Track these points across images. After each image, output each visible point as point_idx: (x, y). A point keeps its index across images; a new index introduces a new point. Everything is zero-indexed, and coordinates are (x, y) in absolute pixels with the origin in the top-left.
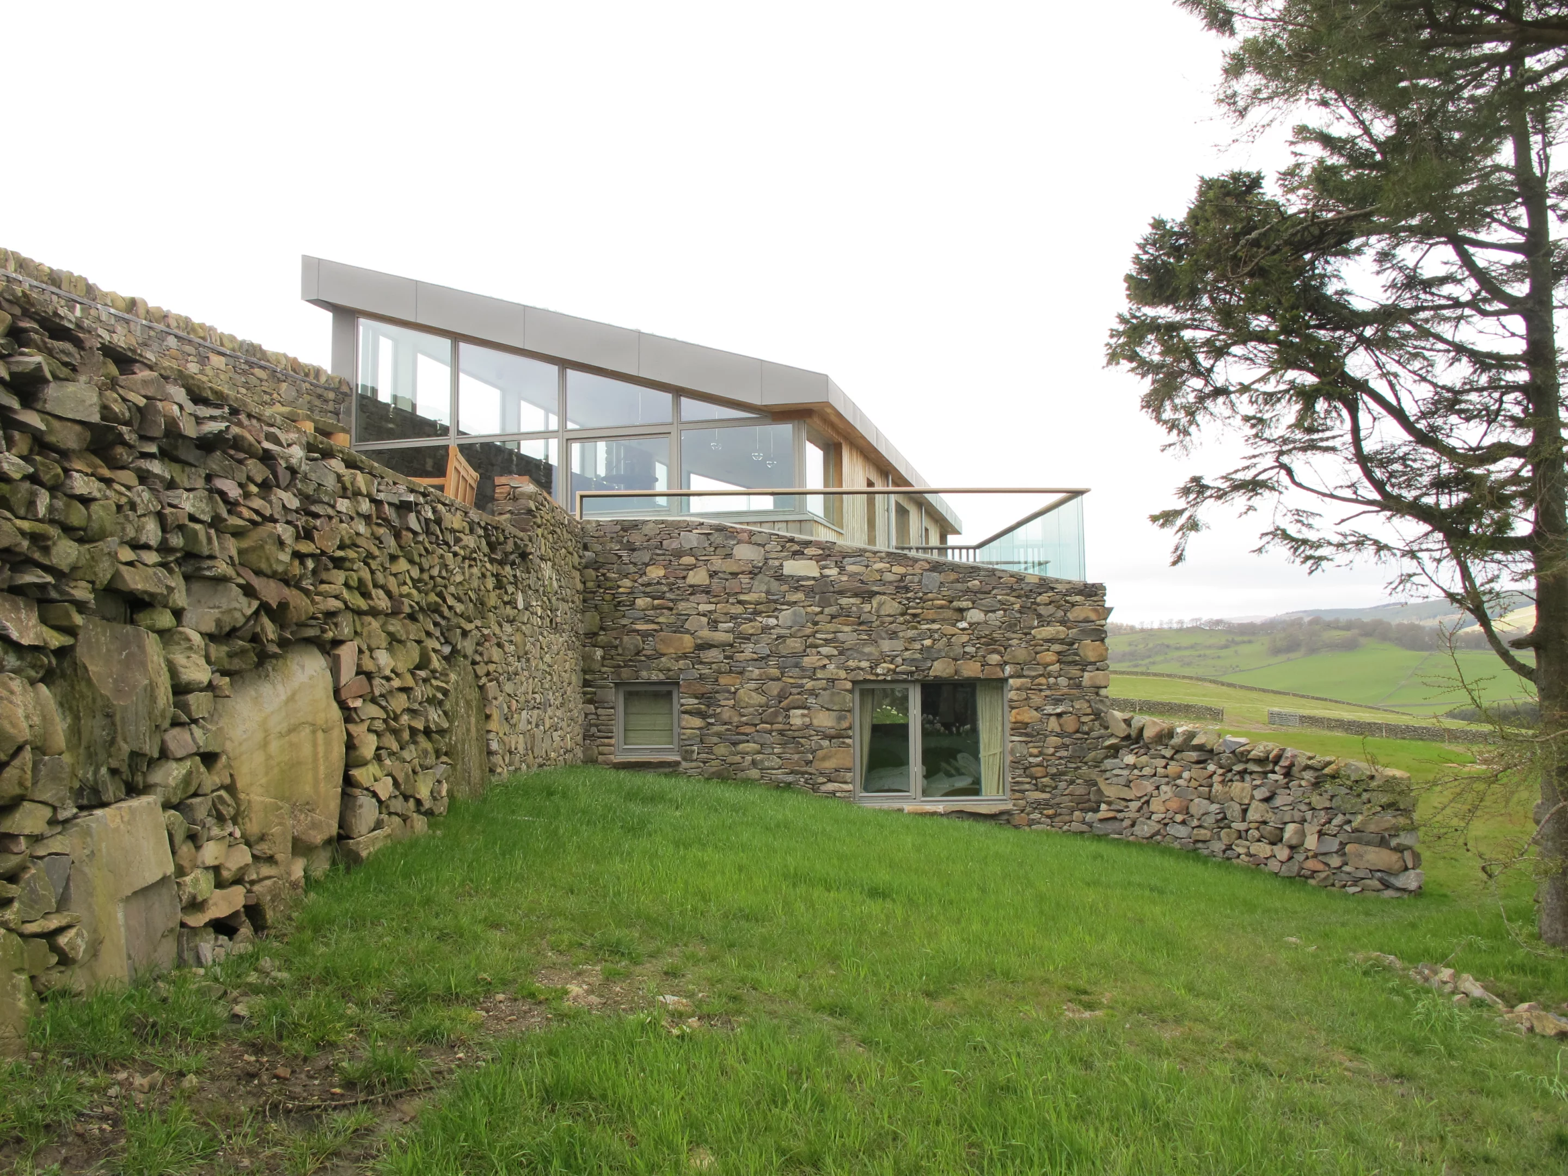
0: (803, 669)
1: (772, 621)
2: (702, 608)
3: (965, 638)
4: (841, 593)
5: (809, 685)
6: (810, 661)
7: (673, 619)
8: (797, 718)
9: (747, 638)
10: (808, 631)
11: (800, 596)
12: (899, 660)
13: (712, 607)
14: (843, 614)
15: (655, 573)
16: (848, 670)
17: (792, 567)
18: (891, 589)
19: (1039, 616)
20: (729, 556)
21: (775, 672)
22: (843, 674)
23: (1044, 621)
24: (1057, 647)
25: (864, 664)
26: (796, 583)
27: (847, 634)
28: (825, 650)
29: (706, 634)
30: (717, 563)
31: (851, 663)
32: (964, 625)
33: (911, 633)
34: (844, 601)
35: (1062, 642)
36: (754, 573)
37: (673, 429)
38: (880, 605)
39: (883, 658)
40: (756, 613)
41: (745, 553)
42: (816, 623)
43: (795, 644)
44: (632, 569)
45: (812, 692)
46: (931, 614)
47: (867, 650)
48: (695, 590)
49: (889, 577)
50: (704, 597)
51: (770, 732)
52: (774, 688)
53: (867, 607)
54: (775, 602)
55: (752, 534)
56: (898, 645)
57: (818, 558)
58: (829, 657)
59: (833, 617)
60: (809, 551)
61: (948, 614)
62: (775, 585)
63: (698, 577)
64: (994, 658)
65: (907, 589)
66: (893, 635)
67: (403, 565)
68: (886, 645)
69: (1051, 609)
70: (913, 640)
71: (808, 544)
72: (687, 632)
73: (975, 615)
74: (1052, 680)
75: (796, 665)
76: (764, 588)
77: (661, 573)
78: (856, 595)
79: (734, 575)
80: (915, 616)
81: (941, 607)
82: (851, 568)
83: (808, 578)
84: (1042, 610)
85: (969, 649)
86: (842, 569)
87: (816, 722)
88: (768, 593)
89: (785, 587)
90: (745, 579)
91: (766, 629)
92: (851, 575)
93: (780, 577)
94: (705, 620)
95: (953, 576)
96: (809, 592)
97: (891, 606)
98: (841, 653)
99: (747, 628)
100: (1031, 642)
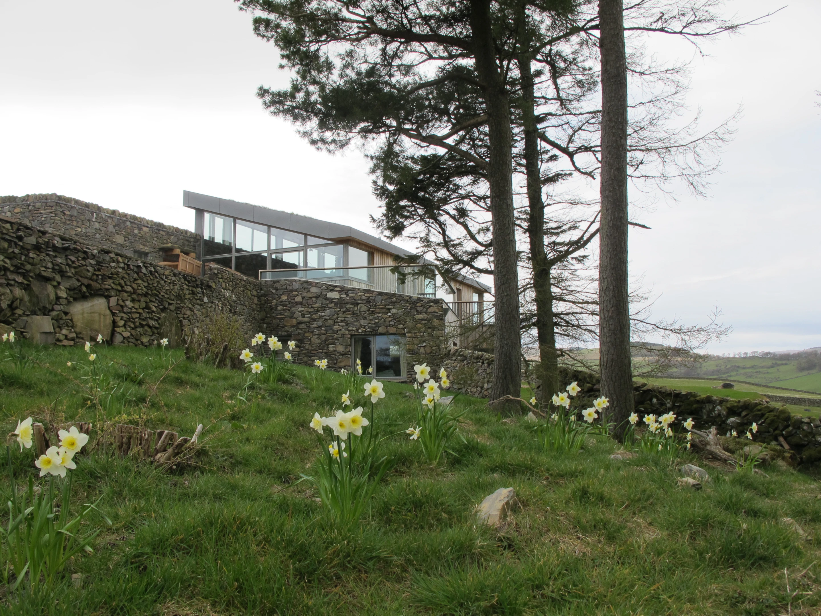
0: (333, 330)
1: (323, 314)
2: (300, 309)
3: (390, 319)
4: (347, 303)
5: (335, 336)
6: (336, 328)
7: (289, 314)
8: (331, 348)
9: (315, 320)
10: (335, 317)
11: (333, 305)
12: (367, 327)
13: (303, 309)
14: (348, 310)
15: (284, 298)
16: (349, 331)
17: (330, 295)
18: (364, 302)
19: (417, 311)
20: (309, 291)
21: (324, 332)
22: (347, 332)
23: (419, 313)
24: (423, 322)
25: (354, 329)
26: (331, 300)
27: (349, 318)
28: (341, 324)
29: (300, 318)
30: (305, 294)
31: (350, 328)
32: (390, 314)
33: (371, 317)
34: (348, 306)
35: (426, 320)
36: (317, 297)
37: (304, 248)
38: (361, 308)
39: (361, 326)
40: (318, 311)
41: (314, 290)
42: (338, 314)
43: (331, 322)
44: (277, 296)
45: (337, 339)
46: (378, 311)
47: (355, 323)
48: (297, 303)
49: (363, 298)
50: (300, 306)
51: (322, 353)
52: (324, 337)
53: (356, 308)
54: (324, 307)
55: (316, 283)
56: (367, 322)
57: (339, 292)
58: (343, 326)
59: (344, 312)
60: (336, 289)
61: (384, 310)
62: (324, 301)
63: (298, 299)
64: (401, 326)
65: (370, 302)
66: (365, 318)
67: (140, 281)
68: (362, 322)
69: (422, 308)
70: (372, 320)
71: (336, 286)
72: (294, 318)
73: (394, 311)
74: (422, 334)
75: (331, 329)
76: (320, 302)
77: (286, 298)
78: (352, 304)
79: (311, 298)
80: (373, 311)
81: (382, 308)
82: (351, 295)
83: (335, 299)
84: (418, 309)
85: (392, 323)
86: (347, 295)
87: (338, 349)
88: (322, 304)
89: (328, 302)
90: (314, 299)
91: (321, 317)
92: (350, 297)
93: (326, 299)
94: (300, 314)
95: (386, 297)
96: (336, 304)
97: (364, 308)
98: (347, 325)
99: (315, 316)
100: (414, 319)
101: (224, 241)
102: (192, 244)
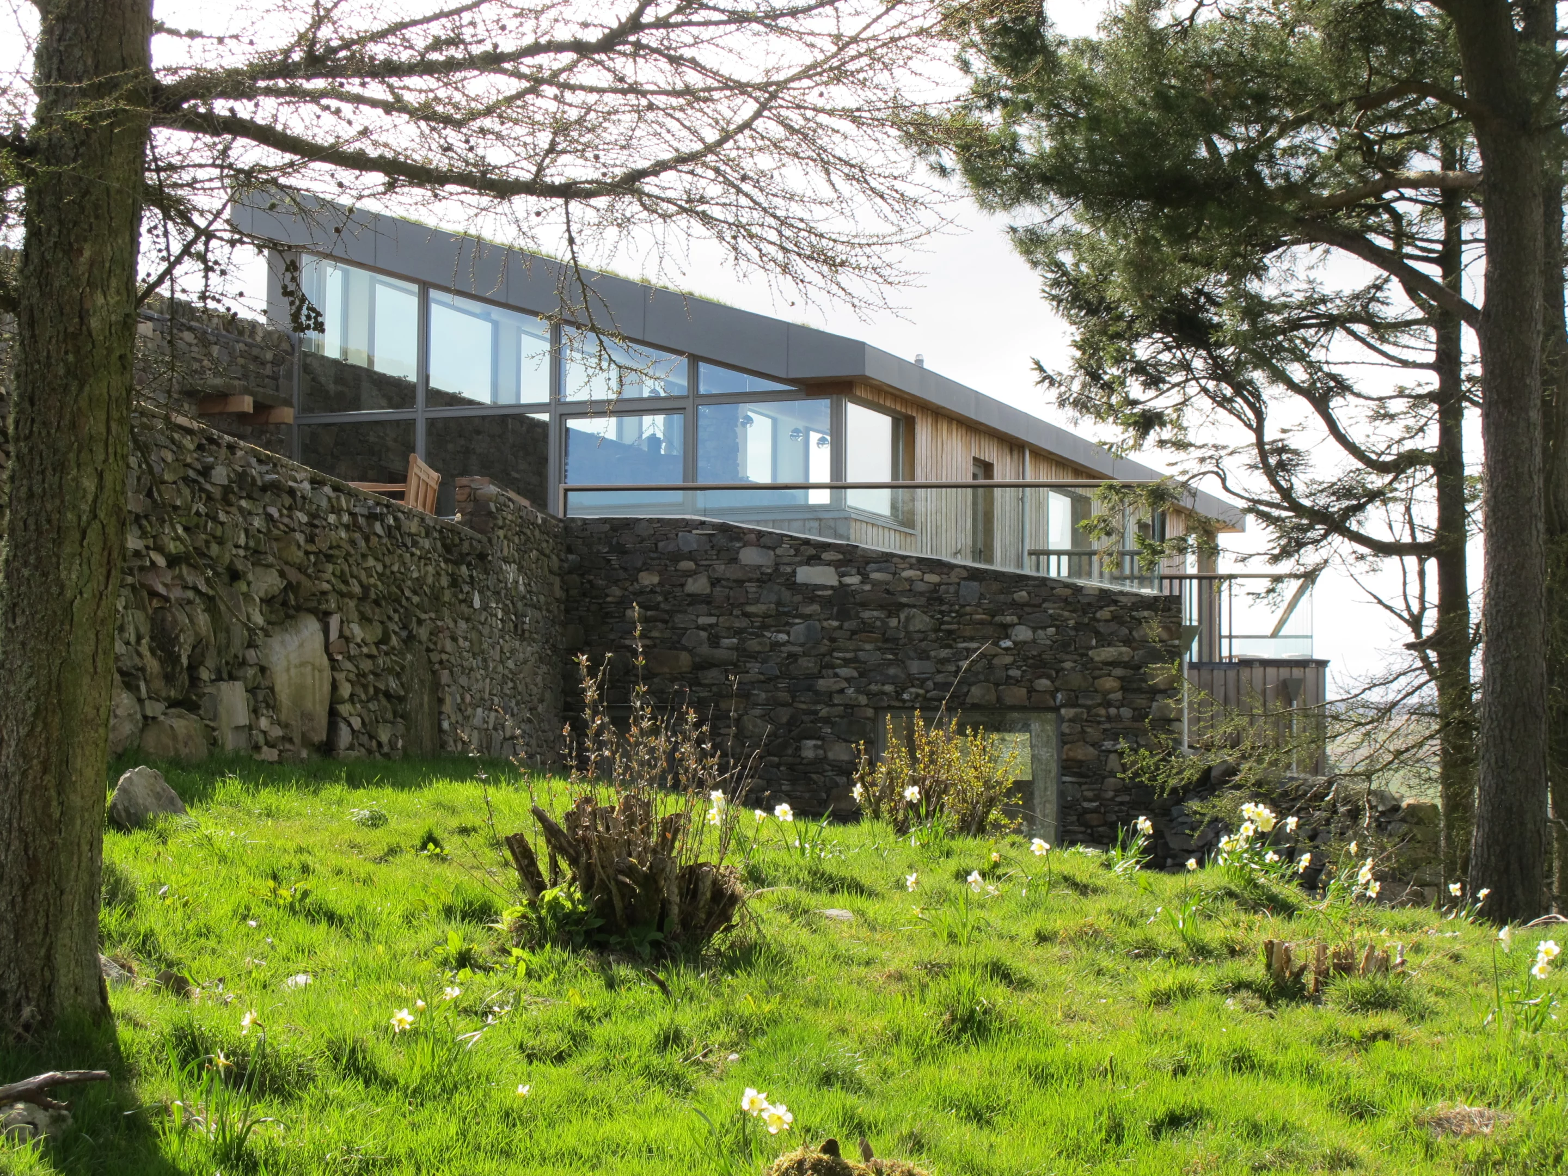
0: (817, 693)
1: (783, 637)
2: (703, 620)
3: (1008, 659)
4: (864, 605)
5: (824, 711)
6: (822, 684)
7: (667, 634)
8: (809, 749)
9: (753, 656)
10: (823, 649)
11: (815, 608)
12: (930, 684)
13: (712, 620)
14: (866, 627)
15: (649, 579)
16: (868, 694)
17: (807, 574)
18: (922, 601)
19: (1097, 633)
20: (734, 560)
21: (784, 696)
22: (863, 700)
23: (1104, 641)
24: (1119, 672)
25: (888, 688)
26: (809, 592)
27: (869, 652)
28: (844, 672)
29: (705, 650)
30: (720, 569)
31: (873, 687)
32: (1007, 643)
33: (944, 653)
34: (866, 614)
35: (1126, 665)
36: (764, 580)
37: (688, 404)
38: (908, 619)
39: (911, 680)
40: (764, 627)
41: (752, 557)
42: (833, 640)
43: (806, 664)
44: (622, 575)
45: (827, 720)
46: (968, 632)
47: (892, 671)
48: (695, 599)
49: (920, 587)
50: (703, 608)
51: (778, 766)
52: (784, 715)
53: (893, 622)
54: (787, 614)
55: (760, 534)
56: (929, 666)
57: (837, 564)
58: (848, 680)
59: (854, 633)
60: (825, 556)
61: (989, 630)
62: (786, 595)
63: (699, 585)
64: (1043, 683)
65: (941, 601)
66: (923, 655)
67: (371, 562)
68: (915, 667)
69: (1114, 626)
70: (947, 660)
71: (826, 547)
72: (685, 649)
73: (1023, 633)
74: (1113, 711)
75: (810, 688)
76: (774, 598)
77: (656, 580)
78: (881, 607)
79: (740, 582)
80: (950, 632)
81: (981, 623)
82: (875, 576)
83: (824, 587)
84: (1102, 628)
85: (1015, 673)
86: (865, 579)
87: (831, 755)
88: (779, 603)
89: (798, 598)
90: (752, 587)
91: (776, 645)
92: (875, 583)
93: (791, 584)
94: (704, 634)
95: (995, 586)
96: (826, 603)
97: (921, 621)
98: (862, 675)
99: (753, 645)
100: (1088, 665)
101: (345, 352)
102: (268, 370)
